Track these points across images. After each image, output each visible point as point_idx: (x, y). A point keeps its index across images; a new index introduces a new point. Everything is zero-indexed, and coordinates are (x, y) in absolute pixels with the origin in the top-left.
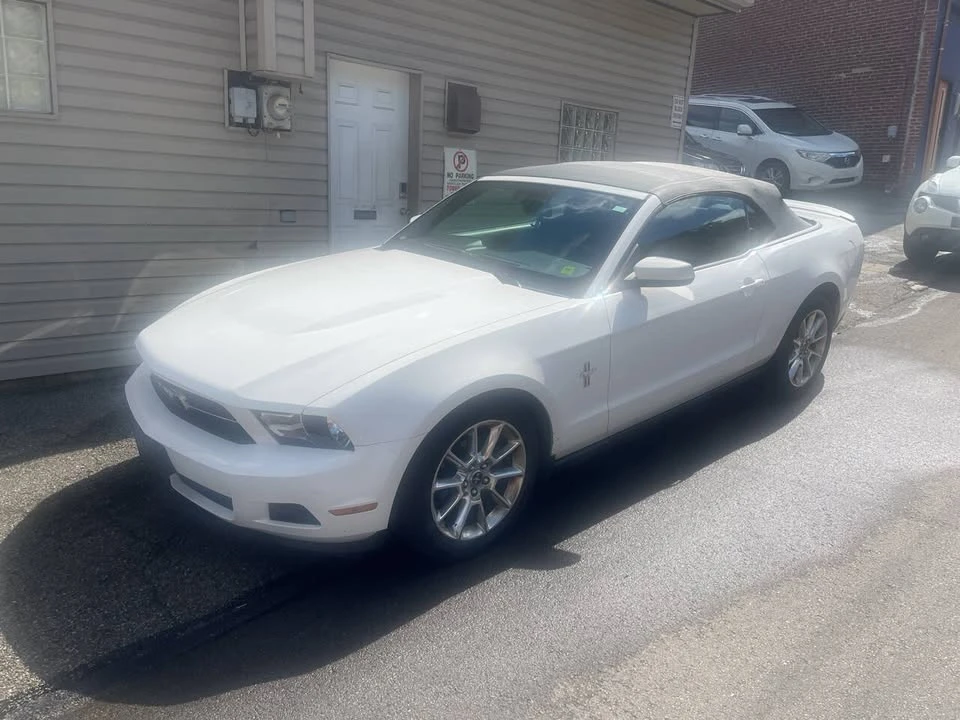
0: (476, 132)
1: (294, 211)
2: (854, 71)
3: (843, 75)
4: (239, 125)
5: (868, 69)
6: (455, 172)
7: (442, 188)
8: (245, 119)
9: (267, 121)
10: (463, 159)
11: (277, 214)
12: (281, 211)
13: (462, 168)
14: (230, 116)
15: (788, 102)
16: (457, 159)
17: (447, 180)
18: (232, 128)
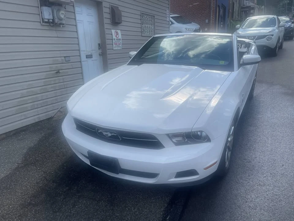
0: (120, 23)
1: (69, 56)
2: (194, 4)
3: (191, 6)
4: (46, 22)
5: (198, 3)
6: (115, 38)
7: (113, 44)
8: (49, 20)
9: (56, 21)
10: (117, 34)
11: (63, 58)
12: (65, 57)
13: (117, 37)
14: (42, 18)
15: (178, 14)
16: (116, 34)
17: (114, 41)
18: (43, 24)
